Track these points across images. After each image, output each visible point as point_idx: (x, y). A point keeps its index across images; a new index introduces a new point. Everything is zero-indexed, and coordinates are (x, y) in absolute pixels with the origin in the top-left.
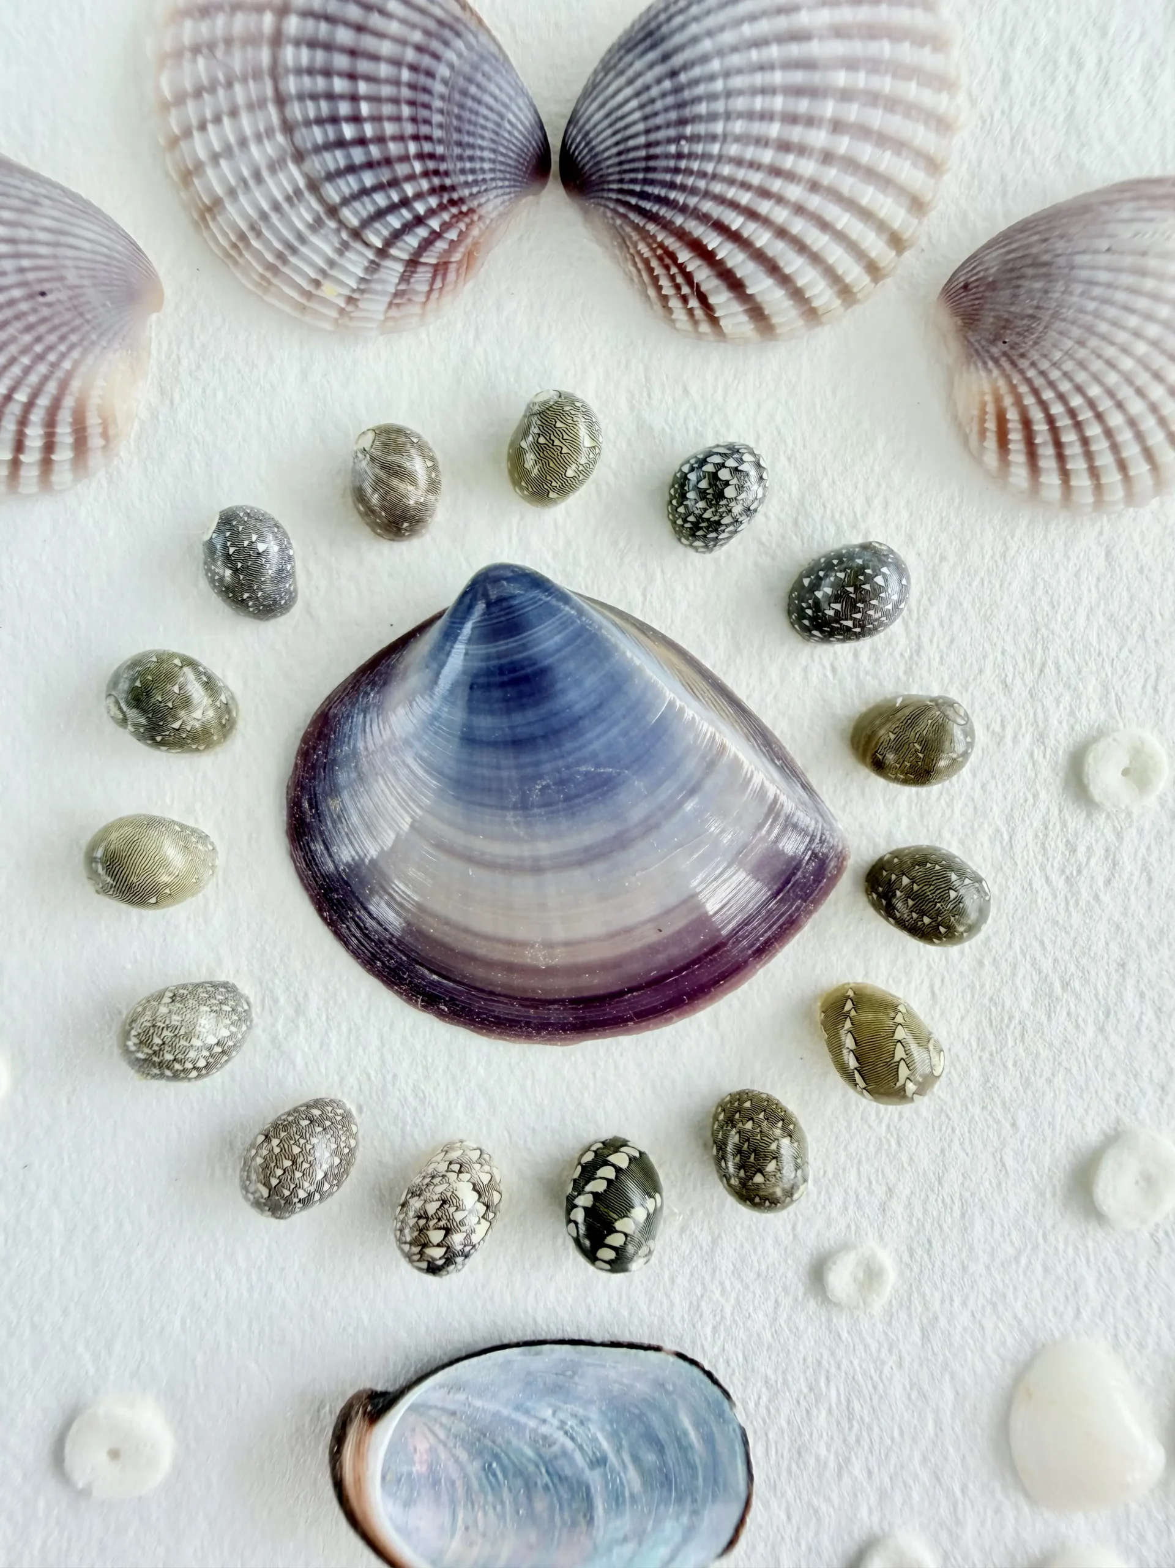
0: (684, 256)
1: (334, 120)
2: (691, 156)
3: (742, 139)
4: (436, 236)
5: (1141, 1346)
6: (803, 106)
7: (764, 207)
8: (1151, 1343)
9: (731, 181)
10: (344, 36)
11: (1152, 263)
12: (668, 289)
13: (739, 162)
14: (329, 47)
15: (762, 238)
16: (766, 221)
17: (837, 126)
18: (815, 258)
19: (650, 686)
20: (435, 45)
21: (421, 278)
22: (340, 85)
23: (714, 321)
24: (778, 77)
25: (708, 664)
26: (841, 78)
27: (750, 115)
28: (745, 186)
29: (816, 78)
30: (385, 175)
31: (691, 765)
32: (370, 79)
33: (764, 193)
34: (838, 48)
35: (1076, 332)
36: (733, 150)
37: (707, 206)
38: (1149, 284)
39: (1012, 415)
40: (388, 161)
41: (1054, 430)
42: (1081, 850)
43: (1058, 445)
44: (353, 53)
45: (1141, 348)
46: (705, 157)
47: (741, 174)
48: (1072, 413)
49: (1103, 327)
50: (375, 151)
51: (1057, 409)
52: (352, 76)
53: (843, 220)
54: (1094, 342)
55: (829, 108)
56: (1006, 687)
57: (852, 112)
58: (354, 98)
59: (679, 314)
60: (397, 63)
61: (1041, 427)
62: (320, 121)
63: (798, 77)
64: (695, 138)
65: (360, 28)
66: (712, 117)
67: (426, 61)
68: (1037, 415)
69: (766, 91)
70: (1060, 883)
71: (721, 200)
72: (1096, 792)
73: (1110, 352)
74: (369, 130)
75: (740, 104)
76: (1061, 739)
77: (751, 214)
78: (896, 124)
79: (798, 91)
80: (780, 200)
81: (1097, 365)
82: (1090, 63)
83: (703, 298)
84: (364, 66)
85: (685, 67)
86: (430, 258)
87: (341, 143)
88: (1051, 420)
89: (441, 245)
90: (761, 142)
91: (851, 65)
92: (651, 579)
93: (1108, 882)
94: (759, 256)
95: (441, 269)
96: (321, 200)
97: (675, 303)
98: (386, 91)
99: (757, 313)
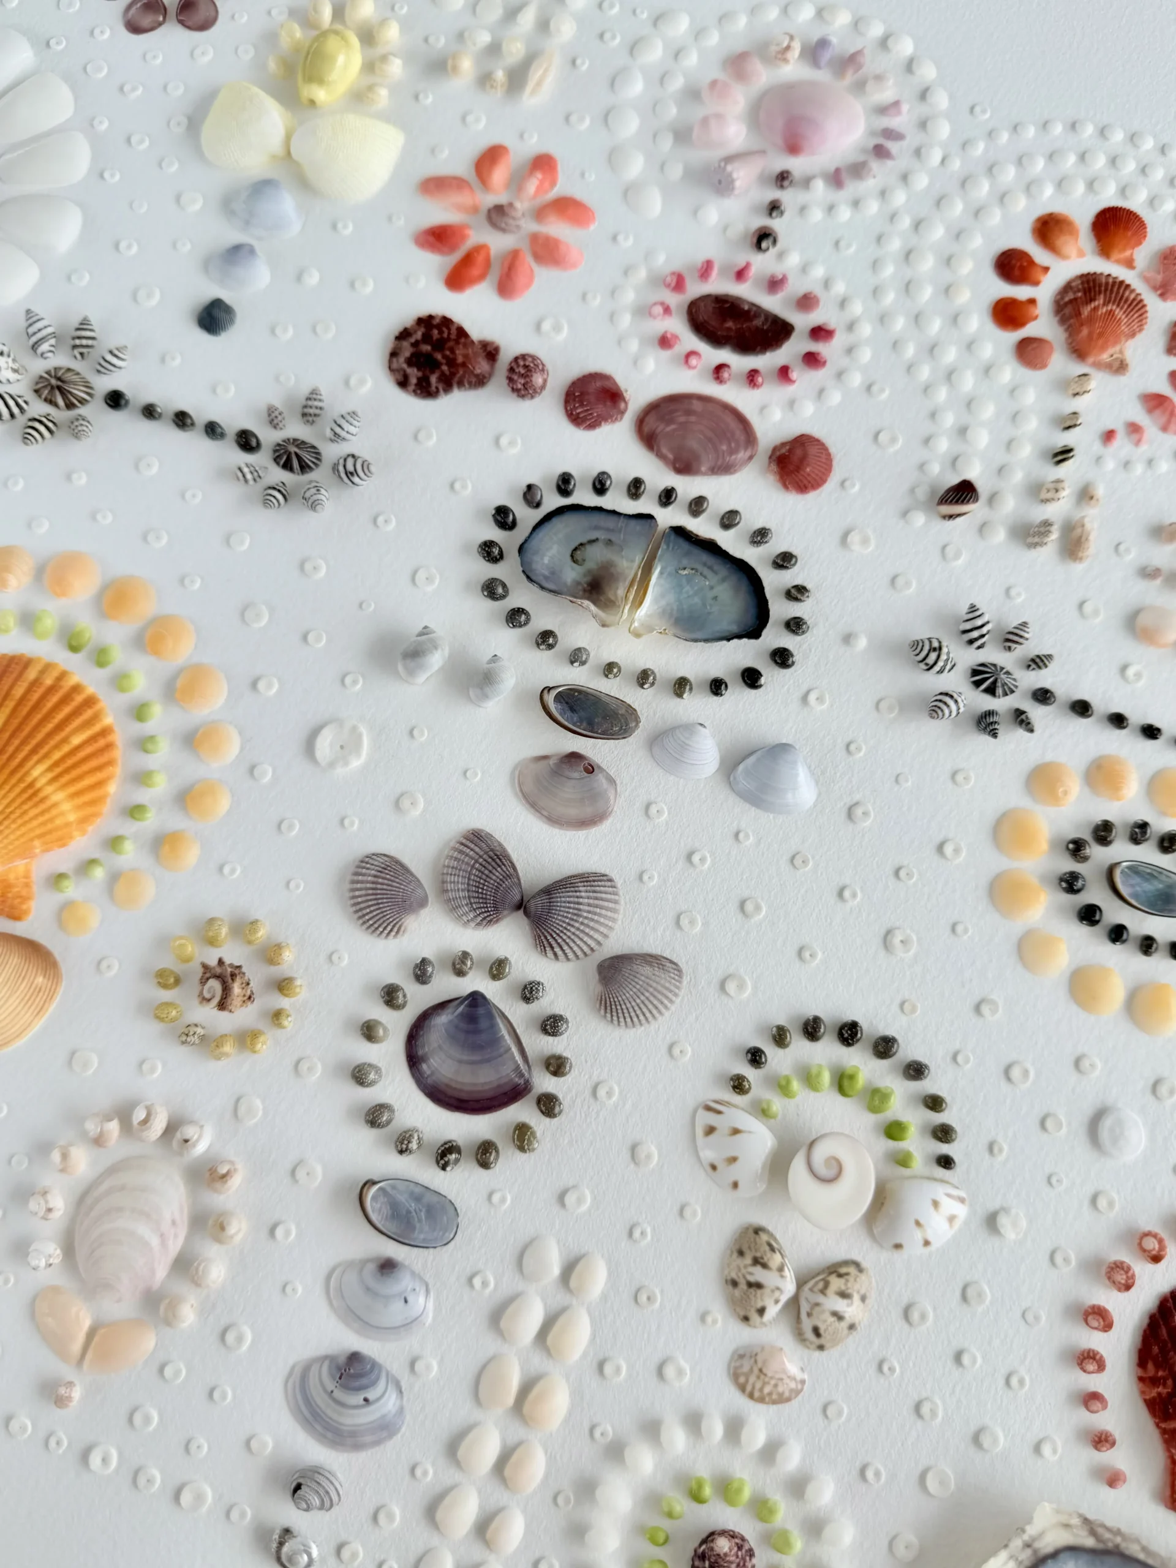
0: (542, 938)
1: (478, 887)
2: (548, 920)
3: (560, 920)
4: (491, 915)
5: (564, 1245)
6: (575, 918)
7: (561, 935)
8: (567, 1244)
9: (556, 927)
11: (638, 975)
12: (538, 943)
13: (558, 924)
14: (483, 873)
15: (560, 941)
16: (561, 937)
17: (582, 923)
18: (571, 948)
19: (500, 1029)
20: (504, 880)
21: (485, 923)
22: (482, 881)
23: (546, 953)
24: (571, 911)
25: (518, 1031)
26: (585, 914)
27: (563, 916)
28: (558, 929)
29: (580, 913)
30: (484, 901)
32: (488, 882)
33: (562, 932)
34: (587, 908)
35: (618, 985)
36: (557, 922)
37: (549, 930)
38: (636, 980)
39: (603, 997)
40: (486, 899)
41: (611, 1005)
42: (591, 1109)
43: (611, 1009)
44: (487, 876)
45: (631, 993)
46: (552, 921)
47: (558, 927)
48: (615, 1002)
49: (624, 985)
50: (484, 896)
51: (612, 1000)
52: (485, 881)
53: (579, 942)
54: (621, 988)
55: (581, 920)
56: (586, 1062)
57: (586, 921)
58: (484, 885)
59: (539, 949)
60: (495, 881)
61: (608, 1002)
62: (475, 886)
63: (576, 912)
64: (550, 917)
65: (490, 872)
66: (555, 914)
67: (501, 883)
68: (608, 1000)
69: (568, 912)
70: (583, 1115)
71: (553, 930)
72: (598, 1095)
73: (624, 991)
74: (484, 892)
75: (561, 913)
76: (595, 1079)
77: (558, 935)
78: (597, 926)
79: (575, 914)
80: (565, 934)
81: (621, 993)
82: (652, 924)
83: (545, 947)
84: (488, 880)
85: (553, 902)
86: (488, 919)
87: (478, 892)
88: (610, 1002)
89: (492, 917)
90: (564, 922)
91: (589, 912)
92: (512, 1006)
93: (595, 1119)
94: (559, 944)
95: (490, 921)
96: (470, 901)
97: (538, 946)
98: (491, 886)
99: (555, 954)
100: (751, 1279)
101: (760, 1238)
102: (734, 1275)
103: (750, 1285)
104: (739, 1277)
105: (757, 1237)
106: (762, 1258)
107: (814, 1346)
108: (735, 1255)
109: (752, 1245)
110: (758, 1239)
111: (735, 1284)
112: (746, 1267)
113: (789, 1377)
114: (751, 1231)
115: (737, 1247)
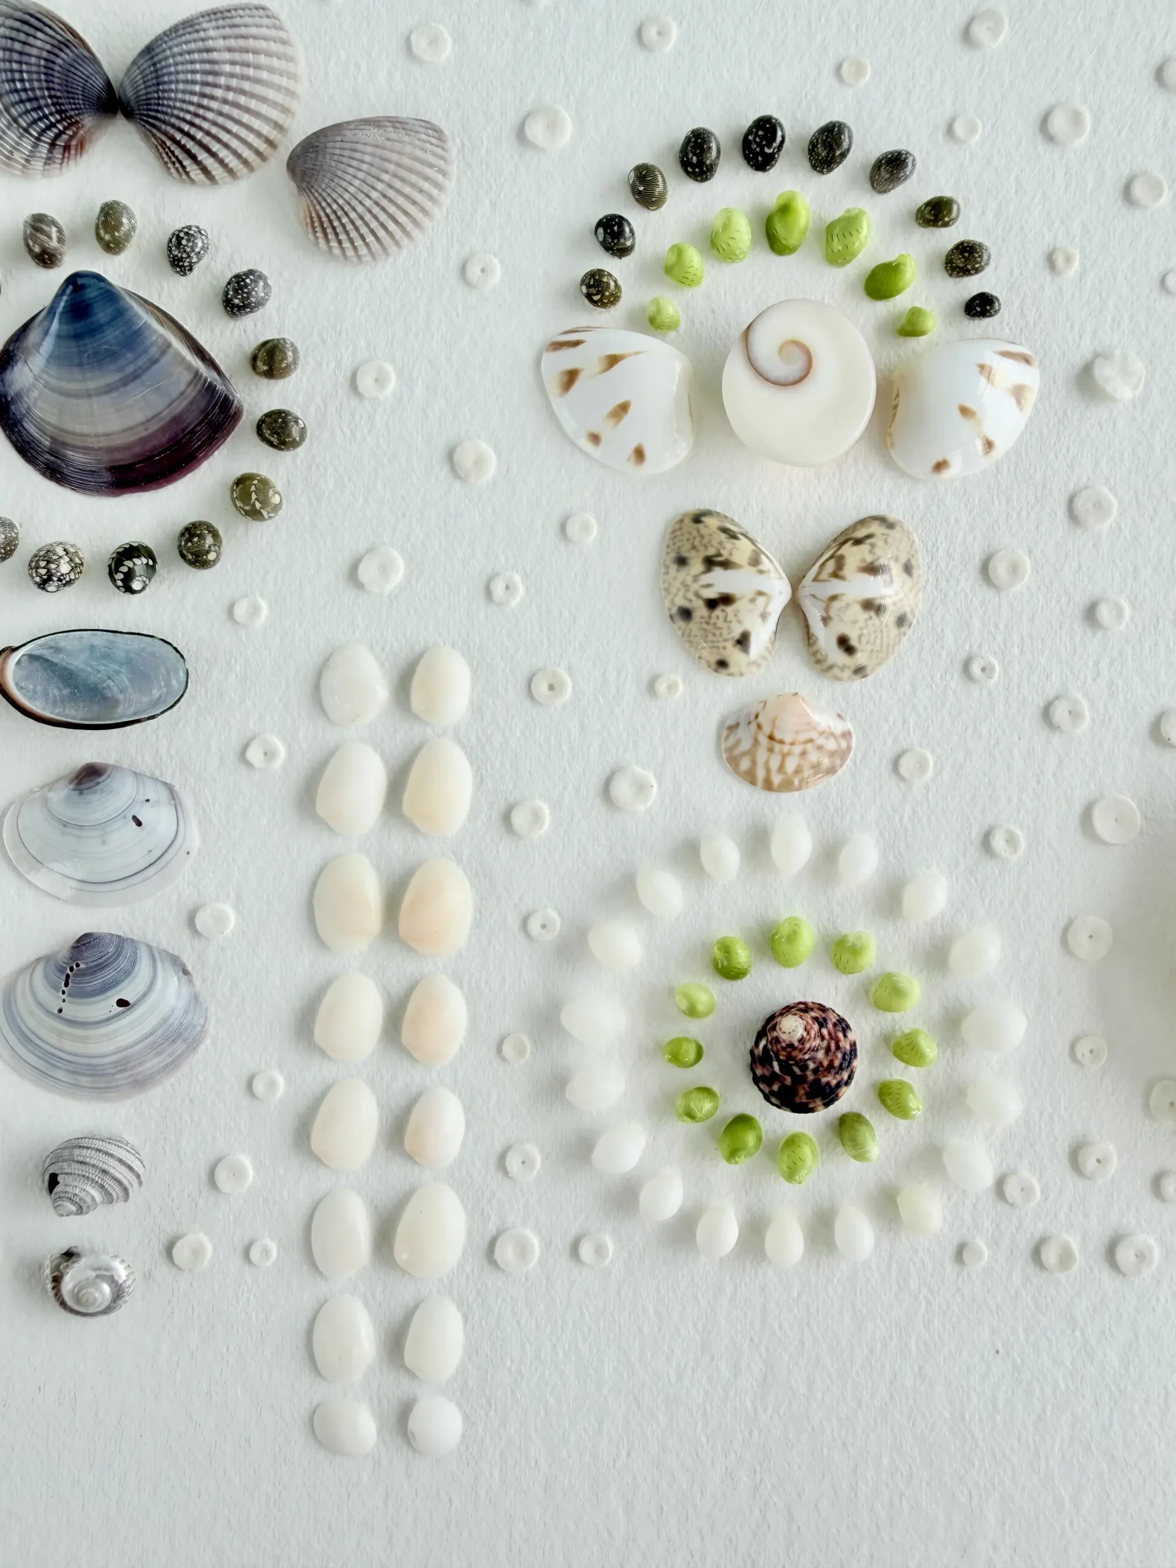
0: (168, 143)
1: (13, 81)
2: (164, 98)
3: (184, 92)
4: (61, 133)
5: (383, 649)
6: (210, 79)
7: (197, 121)
8: (388, 648)
9: (182, 110)
10: (17, 46)
11: (359, 147)
12: (166, 159)
13: (184, 101)
14: (11, 50)
15: (199, 135)
16: (200, 128)
17: (228, 88)
18: (226, 146)
19: (136, 315)
20: (57, 51)
21: (58, 154)
22: (15, 66)
23: (187, 173)
24: (198, 66)
25: (187, 327)
26: (227, 68)
27: (186, 82)
28: (188, 112)
29: (216, 67)
30: (35, 105)
31: (153, 351)
32: (27, 64)
33: (197, 115)
34: (227, 56)
35: (329, 175)
36: (180, 96)
37: (173, 120)
38: (358, 155)
39: (314, 215)
40: (36, 99)
41: (330, 221)
42: (357, 417)
43: (334, 228)
44: (21, 53)
45: (357, 183)
46: (169, 99)
47: (185, 106)
48: (335, 212)
49: (339, 173)
50: (30, 94)
51: (328, 211)
52: (20, 63)
53: (235, 128)
54: (336, 180)
55: (222, 80)
56: (324, 341)
57: (234, 83)
58: (21, 72)
59: (173, 170)
60: (39, 57)
61: (324, 219)
62: (7, 81)
63: (207, 67)
64: (164, 91)
65: (24, 43)
66: (171, 82)
67: (52, 57)
68: (322, 214)
69: (193, 72)
70: (348, 432)
71: (178, 117)
72: (361, 388)
73: (344, 184)
74: (27, 85)
75: (181, 77)
76: (347, 365)
77: (192, 124)
78: (258, 89)
79: (209, 73)
80: (205, 119)
81: (340, 190)
82: (364, 69)
83: (180, 162)
84: (25, 59)
85: (160, 62)
86: (60, 143)
87: (16, 91)
88: (327, 216)
89: (65, 137)
90: (192, 93)
91: (233, 63)
92: (162, 289)
93: (370, 432)
94: (200, 144)
95: (67, 148)
96: (10, 115)
97: (170, 165)
98: (34, 69)
99: (205, 170)
100: (711, 594)
101: (706, 527)
102: (680, 602)
103: (712, 604)
104: (690, 601)
105: (700, 526)
106: (719, 555)
107: (847, 673)
108: (674, 568)
109: (697, 542)
110: (703, 531)
111: (686, 614)
112: (696, 578)
113: (822, 733)
114: (687, 521)
115: (673, 555)
